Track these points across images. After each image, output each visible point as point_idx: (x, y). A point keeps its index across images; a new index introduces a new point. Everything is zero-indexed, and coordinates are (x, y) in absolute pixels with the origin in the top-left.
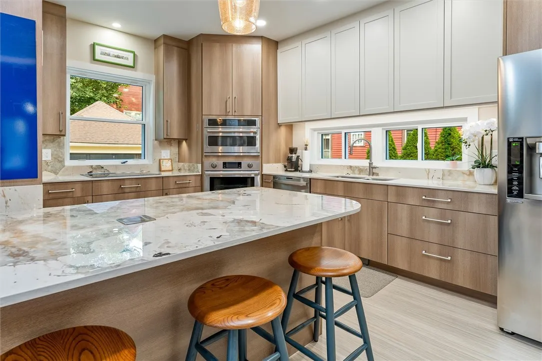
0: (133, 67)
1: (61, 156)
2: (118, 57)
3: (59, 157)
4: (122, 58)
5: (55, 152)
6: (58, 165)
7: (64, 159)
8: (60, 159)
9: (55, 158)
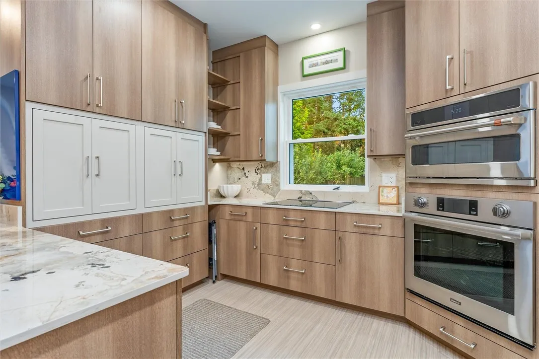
0: (344, 68)
1: (278, 180)
2: (327, 63)
3: (277, 181)
4: (331, 62)
5: (274, 177)
6: (275, 188)
7: (279, 183)
8: (276, 183)
9: (274, 182)
